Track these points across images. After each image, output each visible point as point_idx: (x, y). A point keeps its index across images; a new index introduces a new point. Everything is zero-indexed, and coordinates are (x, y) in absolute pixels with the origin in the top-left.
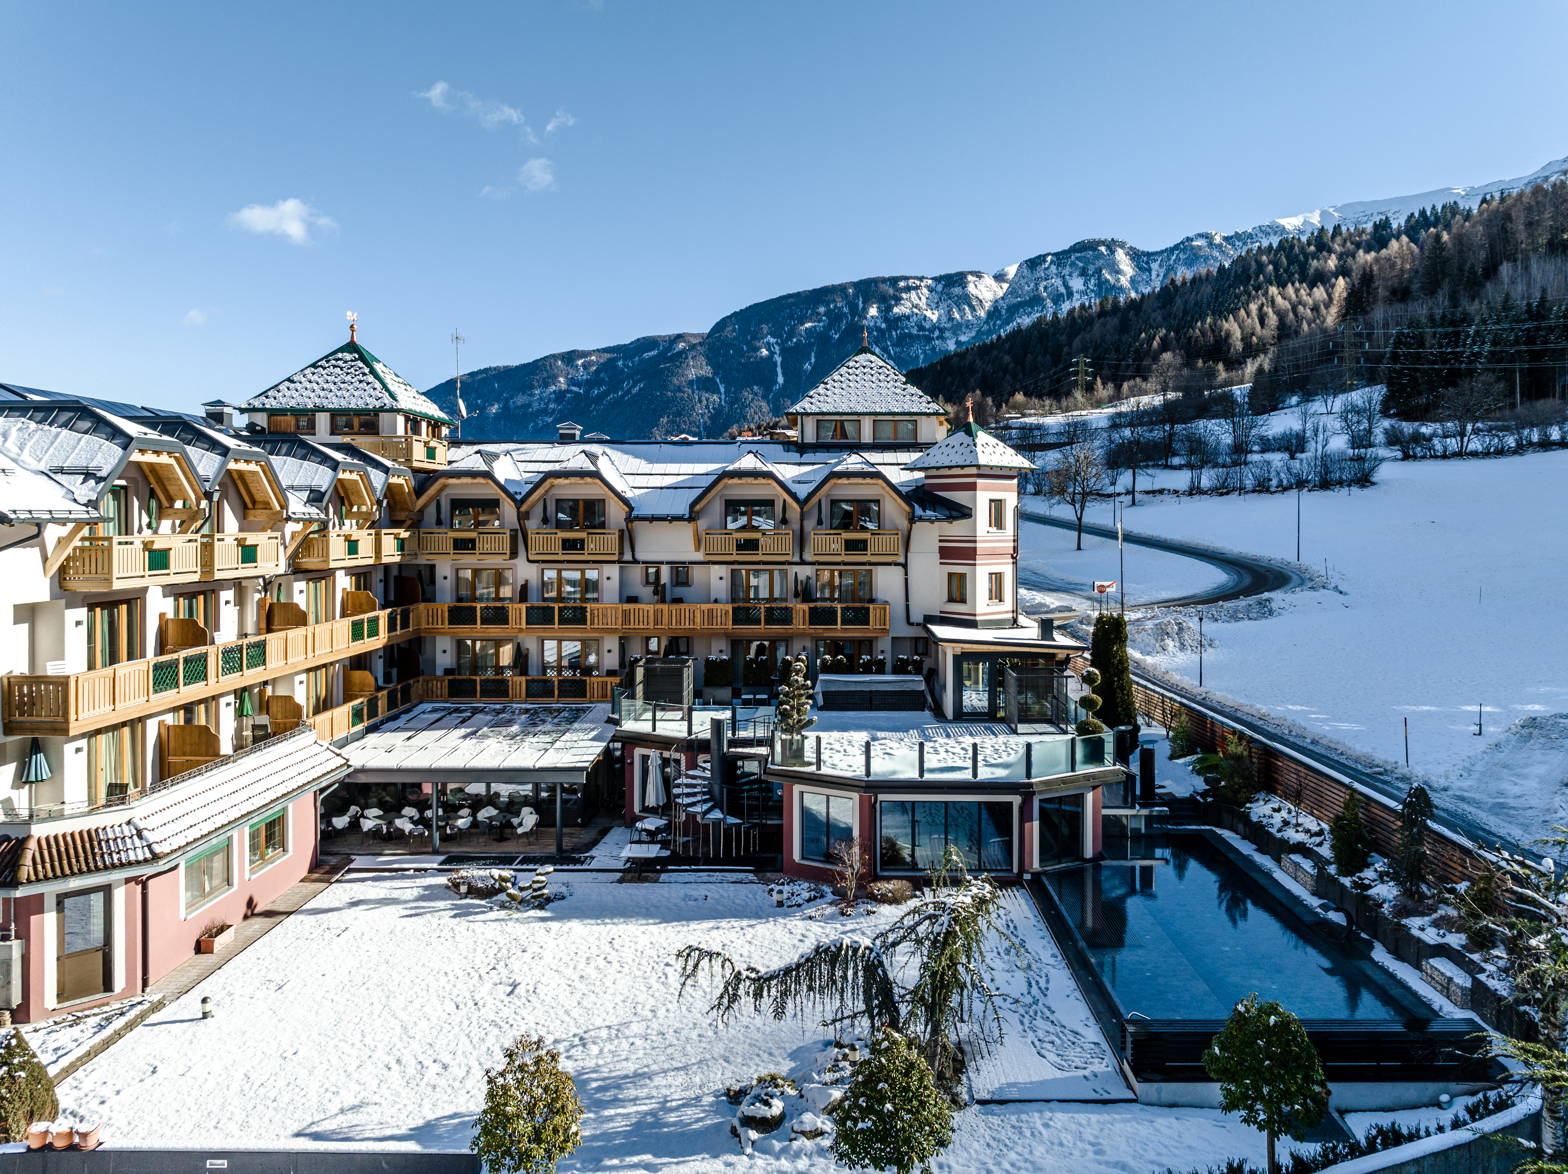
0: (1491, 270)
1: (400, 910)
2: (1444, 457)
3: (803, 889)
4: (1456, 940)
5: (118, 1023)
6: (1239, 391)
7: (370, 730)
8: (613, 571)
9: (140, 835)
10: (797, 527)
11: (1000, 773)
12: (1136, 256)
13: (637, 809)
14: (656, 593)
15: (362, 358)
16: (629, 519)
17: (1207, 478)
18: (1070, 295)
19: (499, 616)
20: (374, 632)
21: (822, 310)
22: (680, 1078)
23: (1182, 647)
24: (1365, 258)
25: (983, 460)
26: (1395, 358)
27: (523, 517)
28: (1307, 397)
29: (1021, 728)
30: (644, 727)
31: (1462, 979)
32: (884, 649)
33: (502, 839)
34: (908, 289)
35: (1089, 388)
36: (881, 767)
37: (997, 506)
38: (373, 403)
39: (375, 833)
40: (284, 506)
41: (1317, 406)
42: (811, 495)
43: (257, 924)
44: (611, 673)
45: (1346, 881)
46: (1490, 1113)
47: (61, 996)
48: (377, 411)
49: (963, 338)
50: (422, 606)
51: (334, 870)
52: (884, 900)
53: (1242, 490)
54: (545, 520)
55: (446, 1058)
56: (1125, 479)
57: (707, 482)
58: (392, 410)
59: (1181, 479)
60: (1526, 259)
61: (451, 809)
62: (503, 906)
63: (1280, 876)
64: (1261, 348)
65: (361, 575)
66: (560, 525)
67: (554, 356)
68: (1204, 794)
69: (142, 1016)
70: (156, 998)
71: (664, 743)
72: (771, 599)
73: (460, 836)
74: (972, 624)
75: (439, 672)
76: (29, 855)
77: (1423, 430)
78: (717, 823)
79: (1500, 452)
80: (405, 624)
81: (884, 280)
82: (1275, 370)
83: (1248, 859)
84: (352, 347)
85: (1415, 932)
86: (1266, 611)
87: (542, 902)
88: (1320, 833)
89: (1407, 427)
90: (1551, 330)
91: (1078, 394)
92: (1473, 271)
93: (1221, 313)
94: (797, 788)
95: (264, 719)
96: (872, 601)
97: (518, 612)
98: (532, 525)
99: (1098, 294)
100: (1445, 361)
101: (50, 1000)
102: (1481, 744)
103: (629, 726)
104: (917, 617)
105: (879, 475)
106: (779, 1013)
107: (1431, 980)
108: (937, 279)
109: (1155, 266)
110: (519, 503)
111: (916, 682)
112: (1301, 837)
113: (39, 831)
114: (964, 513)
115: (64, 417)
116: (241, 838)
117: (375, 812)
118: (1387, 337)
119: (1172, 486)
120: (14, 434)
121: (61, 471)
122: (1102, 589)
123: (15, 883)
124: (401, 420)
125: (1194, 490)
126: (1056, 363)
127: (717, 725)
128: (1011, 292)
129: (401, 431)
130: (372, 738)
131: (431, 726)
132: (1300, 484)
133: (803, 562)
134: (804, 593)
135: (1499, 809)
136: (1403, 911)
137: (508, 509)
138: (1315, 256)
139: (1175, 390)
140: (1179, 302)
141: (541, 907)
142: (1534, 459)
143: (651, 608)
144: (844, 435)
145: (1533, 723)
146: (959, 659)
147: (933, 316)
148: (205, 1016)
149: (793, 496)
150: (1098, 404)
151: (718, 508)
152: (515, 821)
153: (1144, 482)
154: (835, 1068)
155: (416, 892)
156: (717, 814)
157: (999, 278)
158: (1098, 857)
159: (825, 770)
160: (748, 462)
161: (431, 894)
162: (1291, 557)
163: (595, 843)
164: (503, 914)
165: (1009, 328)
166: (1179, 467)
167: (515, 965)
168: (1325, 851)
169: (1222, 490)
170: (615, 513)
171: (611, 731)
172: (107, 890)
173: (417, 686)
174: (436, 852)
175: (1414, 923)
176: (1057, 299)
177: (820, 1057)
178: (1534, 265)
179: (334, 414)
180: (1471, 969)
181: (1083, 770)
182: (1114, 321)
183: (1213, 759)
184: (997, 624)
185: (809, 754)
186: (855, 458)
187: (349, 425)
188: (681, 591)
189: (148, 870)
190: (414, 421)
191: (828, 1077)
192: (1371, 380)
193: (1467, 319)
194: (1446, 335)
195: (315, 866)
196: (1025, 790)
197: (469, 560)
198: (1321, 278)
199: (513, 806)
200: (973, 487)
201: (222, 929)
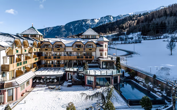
0: (152, 19)
1: (43, 91)
2: (148, 40)
3: (88, 87)
4: (159, 90)
5: (16, 104)
6: (125, 32)
7: (37, 71)
8: (63, 53)
9: (17, 82)
10: (84, 47)
11: (109, 74)
12: (113, 17)
13: (67, 79)
14: (68, 55)
15: (34, 28)
16: (65, 47)
17: (123, 42)
18: (106, 21)
19: (50, 58)
20: (37, 60)
21: (78, 23)
22: (81, 107)
23: (123, 61)
24: (139, 18)
25: (104, 40)
26: (142, 29)
27: (53, 46)
28: (133, 33)
29: (110, 69)
30: (69, 70)
31: (161, 94)
32: (93, 61)
33: (52, 83)
34: (88, 21)
35: (109, 32)
36: (96, 74)
37: (106, 45)
38: (35, 34)
39: (38, 83)
40: (29, 45)
41: (134, 34)
42: (85, 44)
43: (27, 93)
44: (63, 64)
45: (147, 85)
46: (166, 107)
47: (8, 101)
48: (36, 35)
49: (94, 26)
50: (41, 57)
51: (34, 87)
52: (98, 88)
53: (127, 43)
54: (55, 47)
55: (54, 106)
56: (114, 42)
57: (74, 43)
58: (38, 34)
59: (120, 42)
60: (156, 18)
61: (47, 80)
62: (55, 90)
63: (139, 84)
64: (127, 28)
65: (35, 53)
66: (57, 47)
67: (47, 28)
68: (129, 76)
69: (18, 103)
70: (19, 101)
71: (71, 72)
72: (81, 56)
73: (48, 82)
74: (103, 58)
75: (43, 64)
76: (5, 85)
77: (146, 37)
78: (78, 80)
79: (154, 39)
80: (40, 59)
81: (85, 20)
82: (129, 30)
83: (135, 83)
84: (32, 27)
85: (155, 90)
86: (132, 57)
87: (60, 90)
88: (143, 80)
89: (144, 36)
90: (159, 26)
91: (108, 33)
92: (150, 20)
93: (123, 24)
94: (87, 76)
95: (26, 70)
96: (92, 56)
97: (52, 57)
98: (54, 47)
99: (109, 21)
100: (148, 29)
101: (7, 102)
102: (157, 71)
103: (66, 70)
104: (97, 57)
105: (93, 42)
106: (92, 100)
107: (157, 95)
108: (91, 20)
109: (115, 18)
110: (53, 45)
111: (97, 65)
112: (141, 80)
113: (6, 82)
114: (102, 46)
115: (7, 35)
116: (25, 83)
117: (38, 80)
118: (141, 27)
119: (119, 43)
120: (1, 37)
121: (7, 41)
122: (114, 54)
123: (4, 88)
124: (39, 35)
125: (122, 43)
126: (105, 29)
127: (77, 69)
128: (99, 21)
129: (39, 37)
130: (37, 72)
131: (43, 70)
132: (133, 43)
133: (84, 51)
134: (84, 55)
135: (161, 77)
136: (153, 88)
137: (51, 46)
138: (133, 18)
139: (118, 32)
140: (118, 23)
141: (59, 90)
142: (157, 40)
143: (68, 57)
144: (88, 37)
145: (162, 68)
146: (103, 62)
147: (91, 24)
148: (25, 103)
149: (83, 44)
150: (110, 34)
151: (75, 46)
152: (54, 81)
153: (116, 42)
154: (98, 106)
155: (45, 89)
156: (78, 79)
157: (98, 19)
158: (119, 83)
159: (90, 74)
160: (78, 40)
161: (46, 89)
162: (133, 51)
163: (63, 83)
164: (55, 91)
165: (99, 25)
166: (119, 41)
167: (58, 96)
168: (144, 82)
169: (125, 43)
170: (63, 46)
171: (64, 70)
172: (13, 89)
173: (41, 66)
174: (45, 84)
175: (155, 89)
176: (104, 22)
177: (95, 105)
178: (157, 19)
179: (31, 35)
180: (162, 93)
181: (118, 74)
182: (111, 25)
183: (130, 72)
184: (106, 58)
185: (88, 73)
186: (90, 40)
187: (33, 36)
188: (71, 55)
189: (17, 87)
190: (40, 35)
191: (97, 107)
192: (139, 31)
193: (150, 25)
194: (148, 26)
195: (32, 86)
196: (112, 76)
197: (47, 51)
198: (134, 20)
199: (53, 79)
200: (103, 43)
201: (24, 93)
